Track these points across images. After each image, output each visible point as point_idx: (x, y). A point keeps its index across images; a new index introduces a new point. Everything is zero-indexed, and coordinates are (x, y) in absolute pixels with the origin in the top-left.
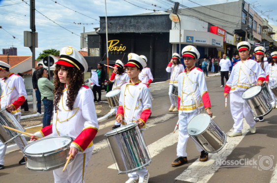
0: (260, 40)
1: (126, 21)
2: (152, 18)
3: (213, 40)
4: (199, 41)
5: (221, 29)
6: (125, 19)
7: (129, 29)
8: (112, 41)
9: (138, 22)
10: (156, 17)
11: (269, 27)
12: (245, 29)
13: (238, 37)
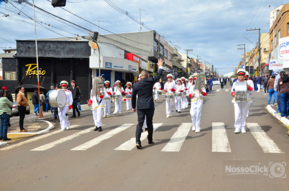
0: (171, 66)
1: (45, 45)
2: (72, 44)
3: (130, 66)
4: (117, 67)
5: (136, 56)
6: (44, 43)
7: (48, 53)
8: (30, 65)
9: (57, 48)
10: (76, 43)
11: (178, 55)
12: (157, 56)
13: (152, 63)
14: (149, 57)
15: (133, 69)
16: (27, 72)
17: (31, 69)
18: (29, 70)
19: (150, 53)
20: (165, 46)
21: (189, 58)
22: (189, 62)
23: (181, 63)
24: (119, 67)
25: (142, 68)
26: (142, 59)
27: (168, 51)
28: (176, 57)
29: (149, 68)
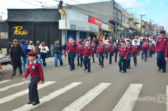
3: (91, 28)
5: (97, 20)
11: (135, 19)
12: (115, 20)
13: (112, 25)
14: (109, 21)
15: (94, 30)
16: (15, 32)
17: (17, 30)
18: (16, 31)
19: (110, 18)
20: (123, 12)
21: (144, 22)
22: (143, 25)
23: (137, 25)
24: (82, 28)
25: (103, 29)
26: (103, 22)
27: (126, 16)
28: (133, 21)
29: (109, 29)
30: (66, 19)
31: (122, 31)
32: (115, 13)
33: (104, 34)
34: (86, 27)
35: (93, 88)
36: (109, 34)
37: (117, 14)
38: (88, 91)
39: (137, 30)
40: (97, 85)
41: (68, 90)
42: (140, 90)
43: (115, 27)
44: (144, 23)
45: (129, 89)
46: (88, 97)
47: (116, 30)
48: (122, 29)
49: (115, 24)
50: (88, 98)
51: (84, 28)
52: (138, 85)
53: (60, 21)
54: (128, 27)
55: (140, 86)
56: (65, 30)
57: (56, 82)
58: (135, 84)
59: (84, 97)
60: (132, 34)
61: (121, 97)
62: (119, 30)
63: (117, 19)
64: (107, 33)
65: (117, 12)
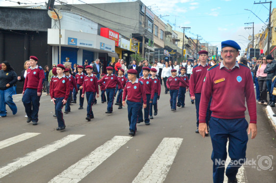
4: (84, 44)
5: (113, 31)
11: (173, 34)
12: (142, 33)
13: (136, 42)
14: (132, 34)
19: (134, 29)
20: (155, 21)
21: (188, 38)
22: (187, 43)
23: (176, 43)
24: (87, 45)
25: (121, 47)
26: (123, 36)
27: (159, 28)
28: (170, 36)
29: (132, 48)
30: (60, 27)
31: (152, 52)
32: (142, 22)
33: (123, 56)
34: (95, 42)
35: (102, 143)
36: (131, 56)
37: (145, 24)
38: (93, 149)
39: (177, 51)
40: (110, 139)
41: (60, 147)
42: (178, 148)
43: (141, 44)
44: (187, 40)
45: (160, 147)
46: (94, 159)
47: (143, 50)
48: (153, 48)
49: (142, 41)
50: (93, 161)
51: (90, 45)
52: (175, 139)
53: (49, 30)
54: (162, 45)
55: (179, 141)
56: (58, 47)
57: (39, 134)
58: (171, 139)
59: (87, 159)
60: (168, 58)
61: (148, 159)
62: (148, 49)
63: (146, 31)
64: (129, 55)
65: (145, 20)
